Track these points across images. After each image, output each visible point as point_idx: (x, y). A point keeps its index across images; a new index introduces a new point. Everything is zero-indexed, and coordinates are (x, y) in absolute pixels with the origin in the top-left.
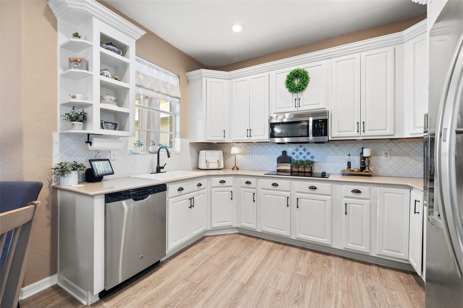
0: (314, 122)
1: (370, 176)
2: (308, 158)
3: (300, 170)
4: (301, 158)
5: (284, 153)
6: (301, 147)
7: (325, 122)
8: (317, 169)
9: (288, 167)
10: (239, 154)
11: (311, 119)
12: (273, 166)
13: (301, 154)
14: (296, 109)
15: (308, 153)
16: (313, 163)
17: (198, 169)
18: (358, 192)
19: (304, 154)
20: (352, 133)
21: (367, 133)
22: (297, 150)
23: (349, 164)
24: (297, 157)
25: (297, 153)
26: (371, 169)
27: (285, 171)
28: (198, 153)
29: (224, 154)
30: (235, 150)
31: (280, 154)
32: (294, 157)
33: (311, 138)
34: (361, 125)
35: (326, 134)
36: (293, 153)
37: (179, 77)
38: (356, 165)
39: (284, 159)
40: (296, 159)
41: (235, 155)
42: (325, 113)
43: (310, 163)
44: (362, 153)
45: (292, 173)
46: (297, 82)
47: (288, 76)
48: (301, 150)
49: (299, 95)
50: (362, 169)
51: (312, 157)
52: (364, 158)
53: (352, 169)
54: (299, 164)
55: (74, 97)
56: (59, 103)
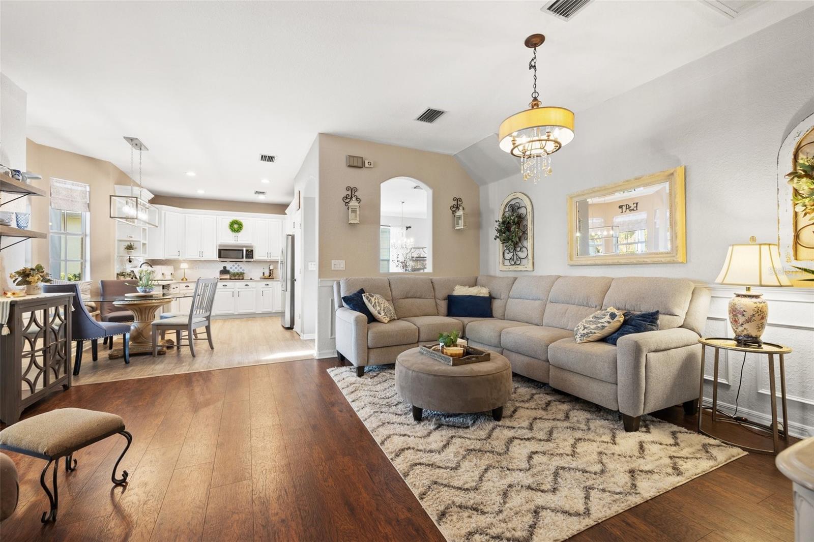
0: (247, 251)
1: (273, 279)
2: (241, 271)
3: (236, 278)
4: (236, 271)
5: (225, 268)
6: (236, 264)
7: (252, 251)
8: (246, 277)
9: (228, 276)
10: (187, 269)
11: (244, 249)
12: (218, 275)
13: (236, 268)
14: (235, 242)
15: (241, 268)
16: (244, 273)
18: (268, 285)
19: (238, 268)
20: (265, 258)
21: (272, 258)
22: (233, 266)
23: (264, 273)
24: (234, 270)
25: (234, 268)
26: (274, 275)
27: (226, 279)
29: (174, 269)
30: (184, 266)
31: (222, 269)
32: (231, 270)
33: (244, 259)
34: (269, 254)
35: (252, 258)
36: (231, 268)
38: (267, 274)
39: (225, 271)
40: (232, 271)
41: (184, 269)
42: (252, 247)
43: (242, 274)
44: (270, 268)
45: (231, 279)
46: (236, 226)
47: (231, 223)
48: (236, 266)
49: (237, 234)
50: (270, 276)
51: (243, 270)
52: (270, 270)
53: (265, 275)
54: (234, 275)
55: (131, 237)
56: (117, 239)
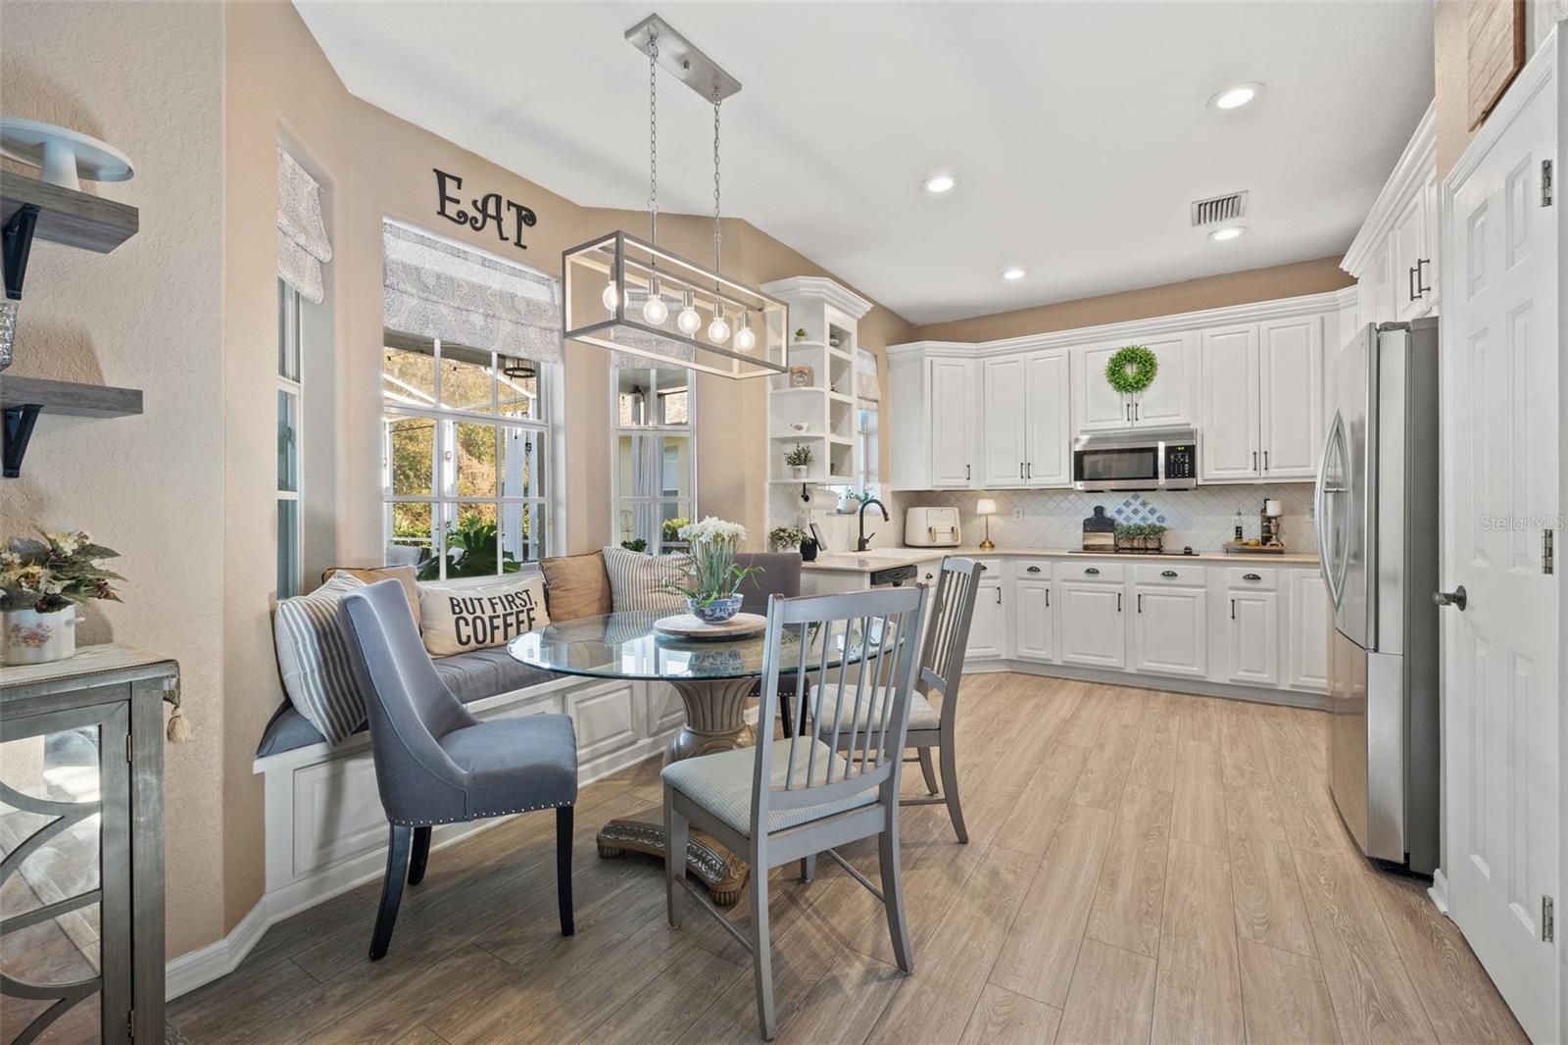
0: (1169, 450)
1: (1281, 552)
2: (1153, 520)
3: (1136, 544)
4: (1136, 520)
5: (1099, 510)
6: (1136, 498)
7: (1190, 450)
8: (1171, 543)
9: (1107, 539)
10: (993, 514)
11: (1162, 446)
12: (1076, 537)
13: (1136, 512)
14: (1129, 424)
15: (1152, 511)
16: (1162, 530)
17: (906, 545)
18: (1256, 578)
19: (1144, 512)
20: (1243, 472)
21: (1273, 472)
22: (1127, 504)
23: (1239, 531)
24: (1128, 519)
25: (1128, 511)
26: (1283, 540)
27: (1101, 548)
28: (905, 514)
29: (961, 514)
30: (986, 506)
31: (1091, 514)
32: (1120, 520)
33: (1162, 480)
34: (1261, 458)
35: (1192, 474)
36: (1120, 512)
37: (876, 356)
38: (1253, 532)
39: (1099, 522)
40: (1125, 523)
41: (987, 515)
42: (1191, 434)
43: (1158, 531)
44: (1264, 510)
45: (1117, 549)
46: (1131, 371)
47: (1112, 360)
48: (1136, 504)
49: (1136, 395)
50: (1266, 540)
51: (1161, 519)
52: (1269, 519)
53: (1245, 540)
54: (1132, 533)
55: (799, 428)
56: (769, 436)
